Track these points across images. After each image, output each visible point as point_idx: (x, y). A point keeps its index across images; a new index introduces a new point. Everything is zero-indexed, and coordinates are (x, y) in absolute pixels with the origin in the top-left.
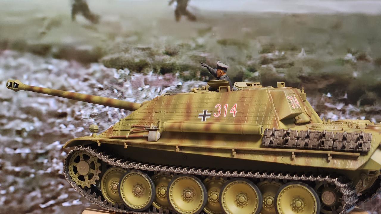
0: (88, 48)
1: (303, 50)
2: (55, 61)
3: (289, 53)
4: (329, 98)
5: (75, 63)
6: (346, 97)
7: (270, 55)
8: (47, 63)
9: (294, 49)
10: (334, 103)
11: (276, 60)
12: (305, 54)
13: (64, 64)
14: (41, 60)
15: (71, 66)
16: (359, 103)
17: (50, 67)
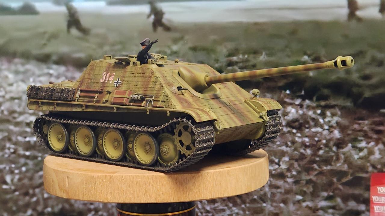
0: (81, 55)
1: (264, 53)
2: (55, 67)
3: (252, 56)
4: (288, 94)
5: (71, 68)
6: (303, 93)
7: (235, 59)
8: (49, 68)
9: (256, 52)
10: (293, 99)
11: (240, 62)
12: (266, 57)
13: (62, 69)
14: (44, 66)
15: (68, 71)
16: (315, 99)
17: (51, 72)
